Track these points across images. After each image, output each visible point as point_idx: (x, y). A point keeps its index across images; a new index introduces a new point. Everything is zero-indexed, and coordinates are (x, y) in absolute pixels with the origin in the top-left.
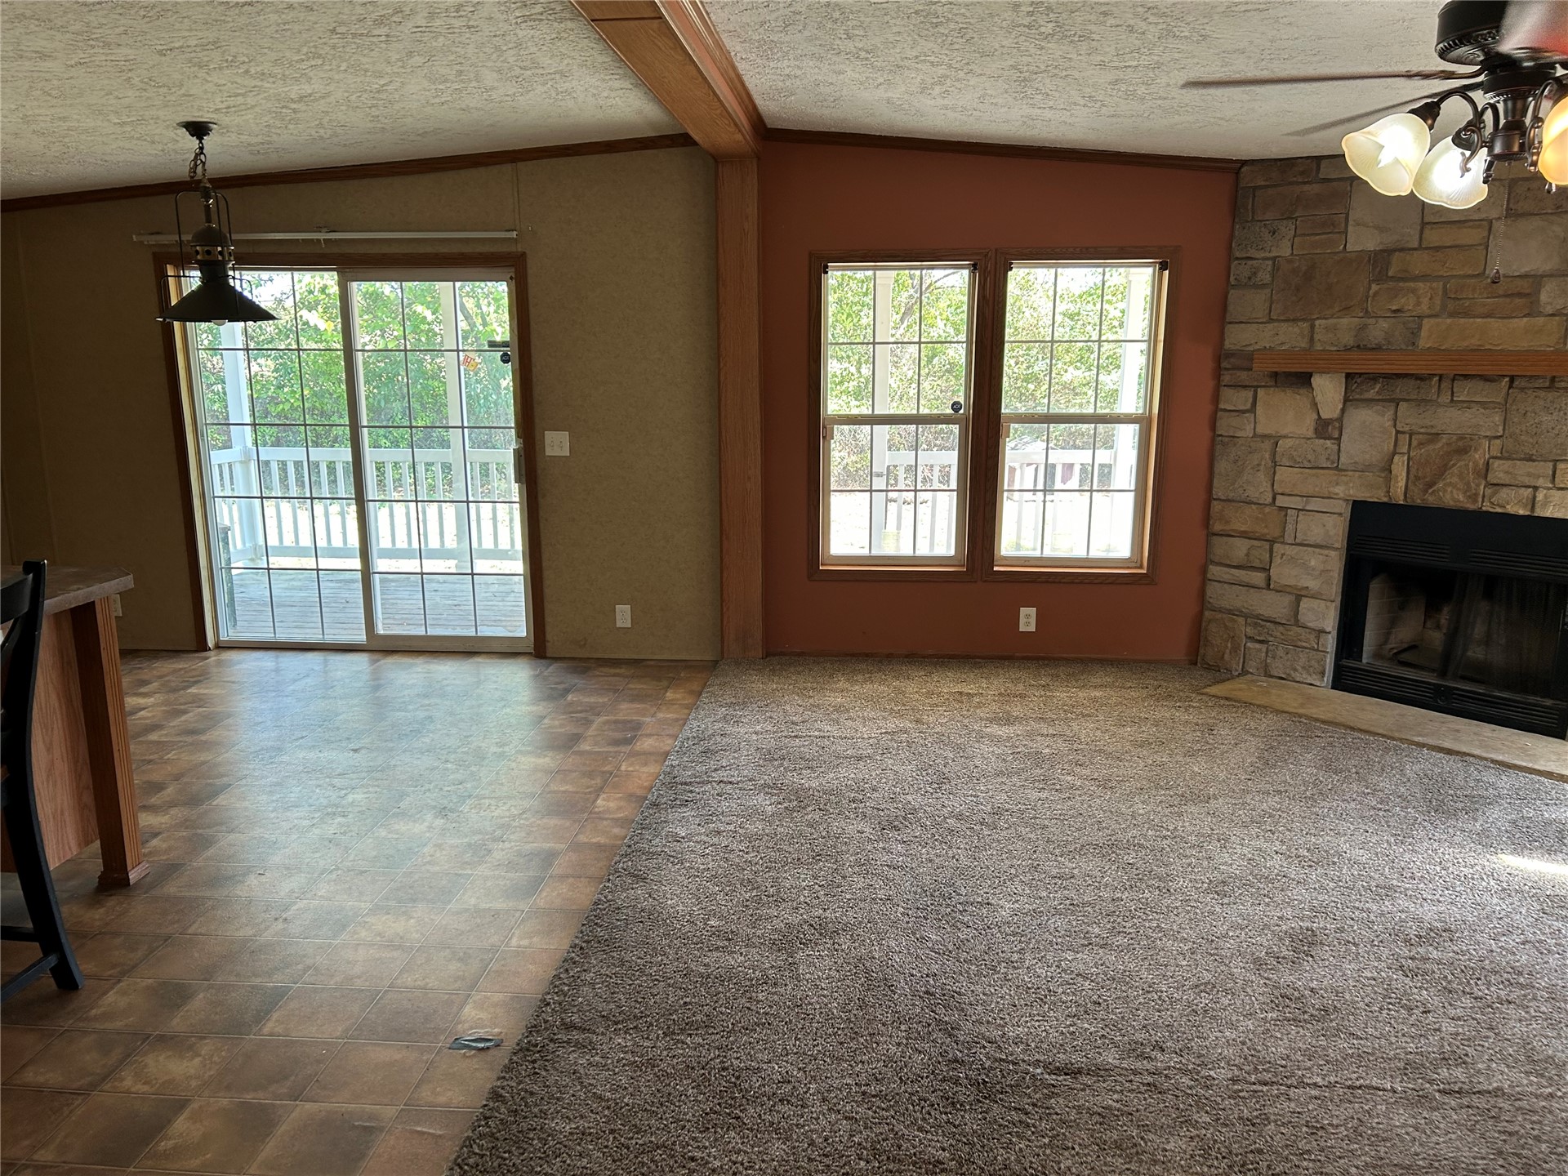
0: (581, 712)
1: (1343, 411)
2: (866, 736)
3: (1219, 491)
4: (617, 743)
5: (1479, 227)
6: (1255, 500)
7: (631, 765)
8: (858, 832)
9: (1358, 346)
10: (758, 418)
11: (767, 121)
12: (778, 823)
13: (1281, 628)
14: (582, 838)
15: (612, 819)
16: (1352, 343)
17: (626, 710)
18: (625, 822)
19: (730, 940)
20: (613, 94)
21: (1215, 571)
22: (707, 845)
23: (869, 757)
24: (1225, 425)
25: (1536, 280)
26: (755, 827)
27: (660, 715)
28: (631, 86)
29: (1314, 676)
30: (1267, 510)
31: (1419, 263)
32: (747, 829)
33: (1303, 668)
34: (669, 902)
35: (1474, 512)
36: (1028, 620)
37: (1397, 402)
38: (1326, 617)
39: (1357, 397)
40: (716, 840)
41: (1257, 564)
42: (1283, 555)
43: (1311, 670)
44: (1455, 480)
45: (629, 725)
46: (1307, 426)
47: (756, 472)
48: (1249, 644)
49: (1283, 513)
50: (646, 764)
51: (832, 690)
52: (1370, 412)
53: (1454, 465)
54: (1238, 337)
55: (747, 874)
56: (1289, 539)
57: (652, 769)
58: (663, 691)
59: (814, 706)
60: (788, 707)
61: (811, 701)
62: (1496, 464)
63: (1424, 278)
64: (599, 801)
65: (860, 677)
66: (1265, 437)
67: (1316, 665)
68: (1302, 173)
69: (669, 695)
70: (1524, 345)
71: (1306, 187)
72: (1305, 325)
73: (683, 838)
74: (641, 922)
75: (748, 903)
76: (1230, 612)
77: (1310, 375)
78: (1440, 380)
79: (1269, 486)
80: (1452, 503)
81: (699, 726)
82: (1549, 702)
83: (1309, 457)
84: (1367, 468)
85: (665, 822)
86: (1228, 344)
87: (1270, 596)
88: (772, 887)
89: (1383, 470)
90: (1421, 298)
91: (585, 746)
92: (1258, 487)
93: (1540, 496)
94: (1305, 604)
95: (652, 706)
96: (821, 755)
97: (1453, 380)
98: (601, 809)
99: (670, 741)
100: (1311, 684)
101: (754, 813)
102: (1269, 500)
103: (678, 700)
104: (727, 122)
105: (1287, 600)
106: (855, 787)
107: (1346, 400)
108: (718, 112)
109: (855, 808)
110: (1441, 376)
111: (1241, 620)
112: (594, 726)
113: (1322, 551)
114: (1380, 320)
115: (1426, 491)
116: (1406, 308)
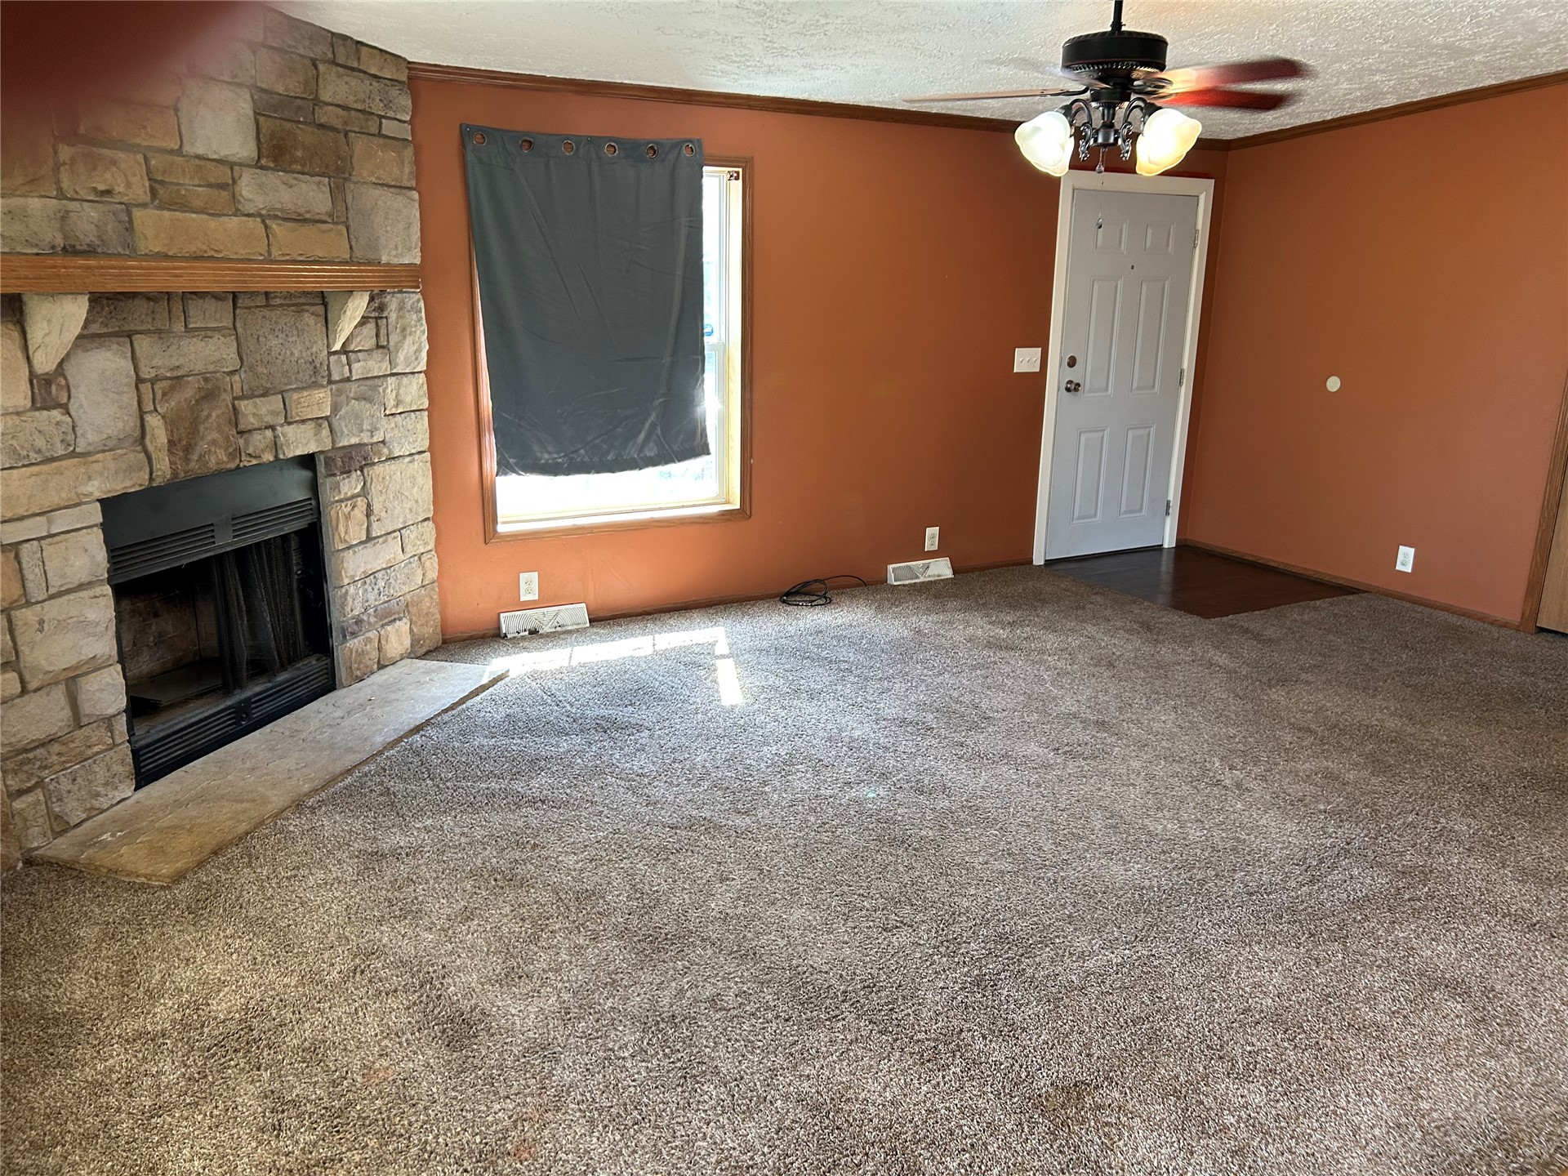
1: (65, 358)
9: (65, 247)
13: (56, 747)
16: (59, 241)
25: (233, 167)
29: (121, 786)
31: (113, 120)
33: (106, 784)
35: (233, 472)
37: (130, 336)
42: (41, 622)
43: (116, 779)
44: (215, 435)
46: (18, 393)
48: (17, 805)
49: (15, 556)
52: (109, 354)
53: (209, 415)
56: (36, 591)
62: (243, 405)
63: (121, 144)
77: (18, 298)
78: (168, 300)
80: (214, 465)
82: (314, 660)
83: (36, 443)
84: (117, 442)
87: (33, 703)
89: (136, 441)
90: (127, 177)
93: (280, 437)
94: (85, 688)
97: (182, 301)
100: (114, 803)
105: (59, 694)
110: (169, 295)
113: (91, 593)
114: (85, 204)
115: (187, 460)
116: (117, 189)
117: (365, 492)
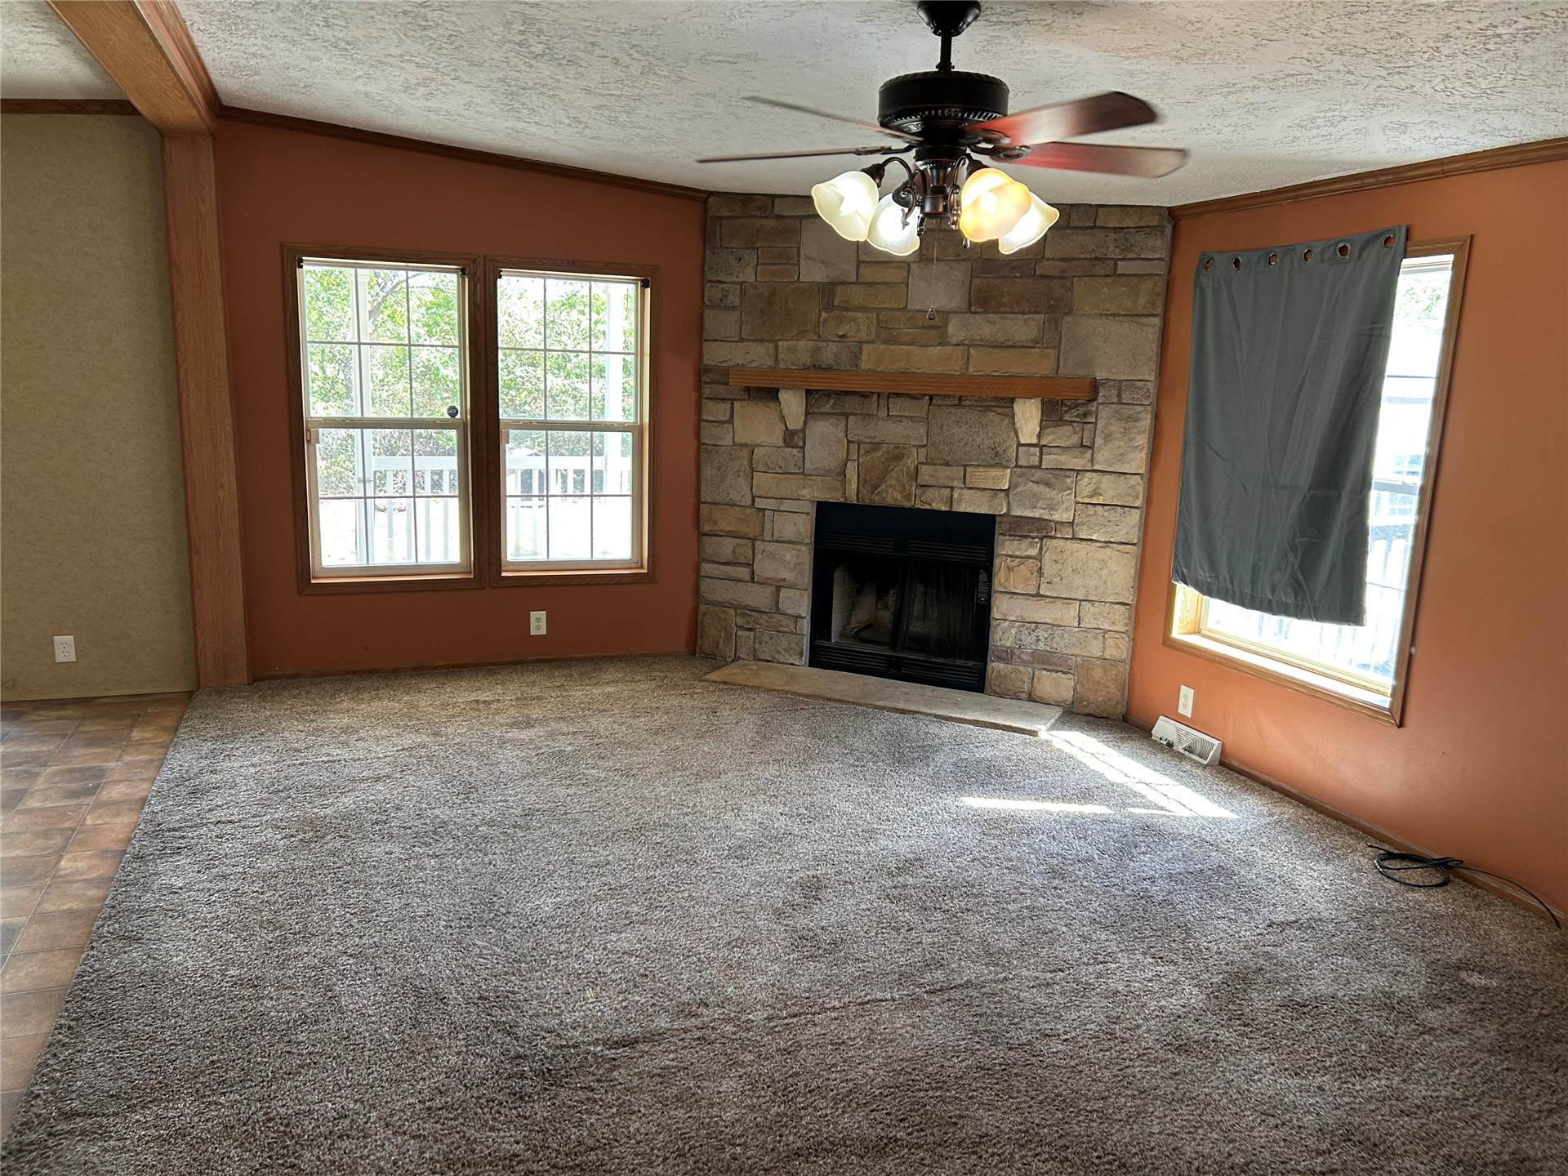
0: (20, 764)
1: (805, 422)
2: (381, 755)
3: (705, 497)
4: (75, 794)
5: (901, 268)
6: (738, 503)
7: (100, 817)
8: (387, 853)
9: (814, 366)
10: (229, 420)
11: (222, 97)
12: (294, 857)
13: (765, 617)
14: (48, 907)
15: (85, 880)
16: (809, 363)
17: (82, 757)
18: (106, 881)
19: (256, 986)
20: (32, 48)
21: (707, 568)
22: (211, 891)
23: (388, 777)
24: (709, 434)
25: (945, 315)
26: (270, 863)
27: (128, 758)
28: (58, 43)
29: (794, 657)
30: (748, 511)
31: (857, 295)
32: (259, 868)
33: (785, 650)
34: (175, 959)
35: (909, 509)
36: (538, 623)
37: (847, 416)
38: (799, 603)
39: (816, 410)
40: (222, 885)
41: (742, 560)
42: (763, 551)
43: (792, 651)
44: (894, 482)
45: (87, 774)
46: (777, 437)
47: (229, 479)
48: (739, 633)
49: (761, 514)
50: (118, 814)
51: (336, 711)
52: (826, 424)
53: (893, 470)
54: (717, 354)
55: (266, 915)
56: (767, 537)
57: (127, 819)
58: (126, 732)
59: (317, 730)
60: (287, 734)
61: (314, 725)
62: (923, 469)
63: (861, 308)
64: (63, 863)
65: (366, 695)
66: (742, 445)
67: (796, 648)
68: (760, 208)
69: (136, 734)
70: (938, 369)
71: (764, 221)
72: (771, 345)
73: (181, 889)
74: (143, 986)
75: (272, 945)
76: (722, 604)
77: (777, 391)
78: (878, 397)
79: (749, 489)
80: (893, 502)
81: (181, 766)
82: (970, 664)
83: (780, 463)
84: (827, 472)
85: (155, 874)
86: (706, 360)
87: (755, 588)
88: (297, 923)
89: (839, 474)
90: (860, 327)
91: (33, 803)
92: (741, 494)
93: (956, 495)
94: (784, 593)
95: (115, 749)
96: (333, 781)
97: (888, 398)
98: (67, 872)
99: (145, 786)
100: (792, 664)
101: (264, 849)
102: (749, 502)
103: (147, 739)
104: (180, 96)
105: (769, 590)
106: (376, 809)
107: (807, 414)
108: (170, 83)
109: (380, 830)
110: (879, 394)
111: (731, 611)
112: (41, 780)
113: (794, 547)
114: (830, 344)
115: (873, 492)
116: (849, 334)
117: (1039, 557)
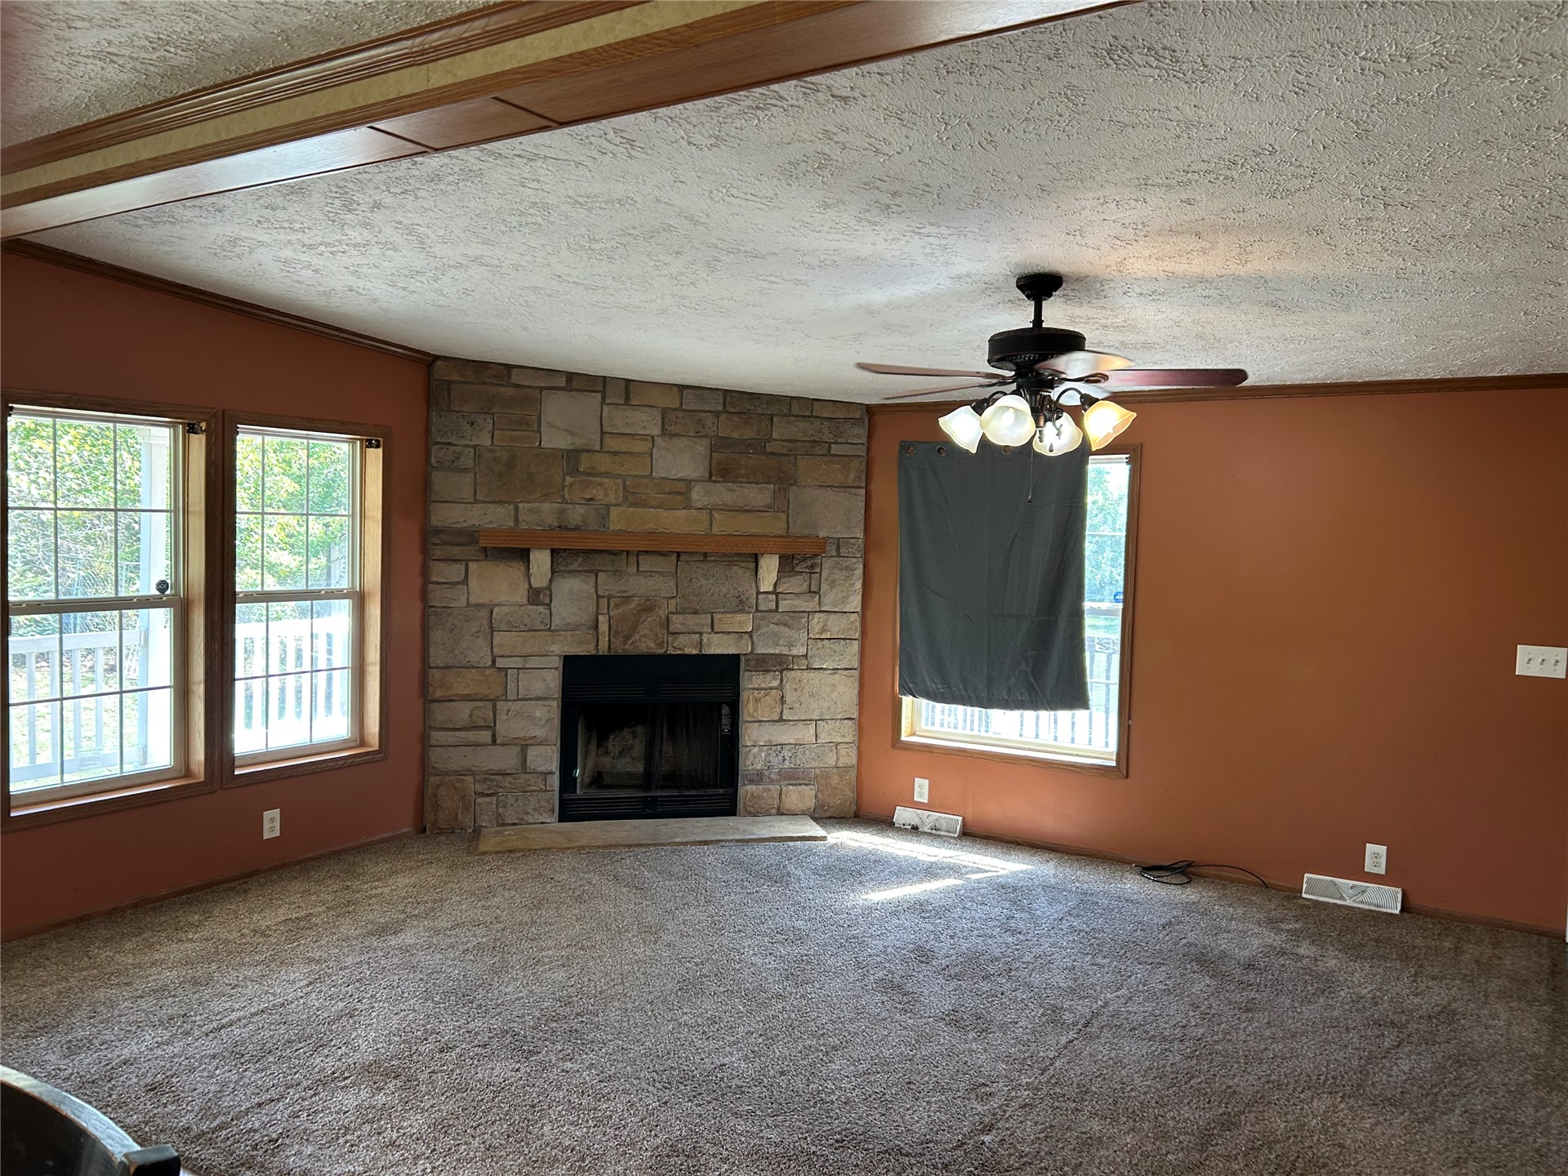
1: (551, 581)
3: (437, 656)
5: (646, 440)
6: (475, 665)
9: (560, 527)
13: (509, 779)
16: (555, 524)
21: (438, 737)
24: (437, 597)
25: (689, 483)
29: (545, 815)
30: (488, 672)
31: (603, 462)
33: (535, 809)
35: (661, 655)
36: (272, 824)
37: (596, 573)
38: (548, 759)
39: (563, 568)
41: (481, 723)
42: (508, 711)
43: (542, 810)
44: (646, 632)
46: (521, 596)
48: (479, 800)
49: (503, 674)
52: (577, 581)
53: (645, 620)
54: (446, 516)
56: (511, 695)
62: (674, 618)
63: (607, 474)
66: (477, 606)
67: (546, 804)
68: (495, 376)
70: (685, 529)
71: (502, 389)
72: (512, 507)
76: (459, 773)
77: (528, 551)
78: (627, 555)
79: (489, 650)
80: (646, 650)
82: (721, 791)
83: (525, 621)
84: (577, 627)
86: (435, 521)
87: (498, 751)
89: (590, 628)
90: (608, 491)
92: (479, 653)
93: (705, 640)
94: (532, 752)
97: (637, 555)
100: (542, 823)
102: (490, 663)
105: (514, 752)
107: (553, 571)
110: (628, 552)
111: (470, 779)
113: (543, 703)
114: (577, 506)
115: (625, 643)
116: (598, 497)
117: (781, 687)
